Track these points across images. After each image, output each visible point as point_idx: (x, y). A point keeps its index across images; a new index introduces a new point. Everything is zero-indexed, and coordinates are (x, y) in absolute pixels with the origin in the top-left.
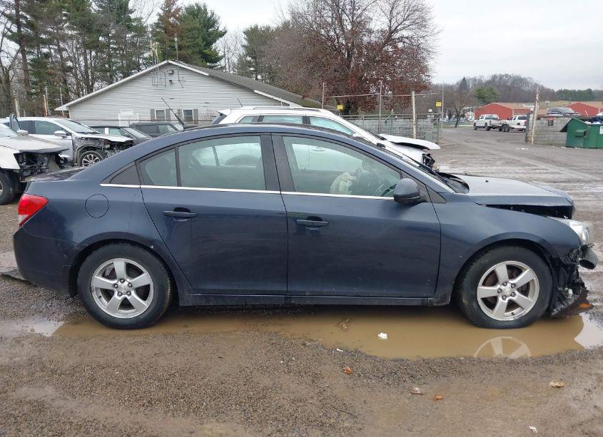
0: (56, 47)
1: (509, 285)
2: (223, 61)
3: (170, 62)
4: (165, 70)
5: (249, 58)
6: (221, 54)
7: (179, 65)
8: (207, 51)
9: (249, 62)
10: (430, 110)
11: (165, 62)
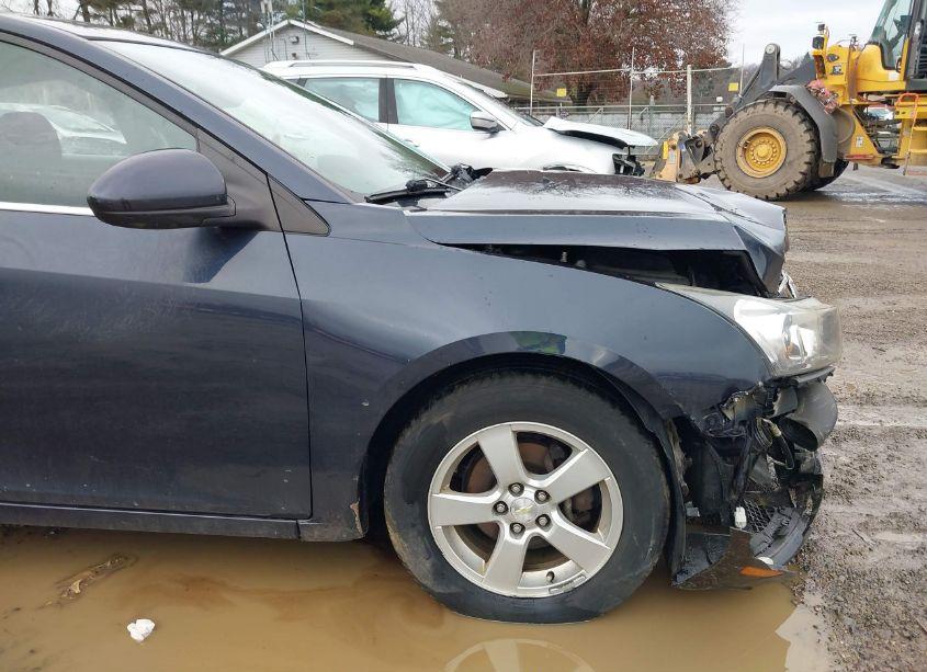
0: (141, 8)
1: (529, 493)
2: (403, 26)
3: (293, 22)
4: (284, 36)
5: (444, 23)
6: (398, 15)
7: (307, 27)
8: (375, 12)
9: (445, 29)
10: (719, 99)
11: (285, 23)
